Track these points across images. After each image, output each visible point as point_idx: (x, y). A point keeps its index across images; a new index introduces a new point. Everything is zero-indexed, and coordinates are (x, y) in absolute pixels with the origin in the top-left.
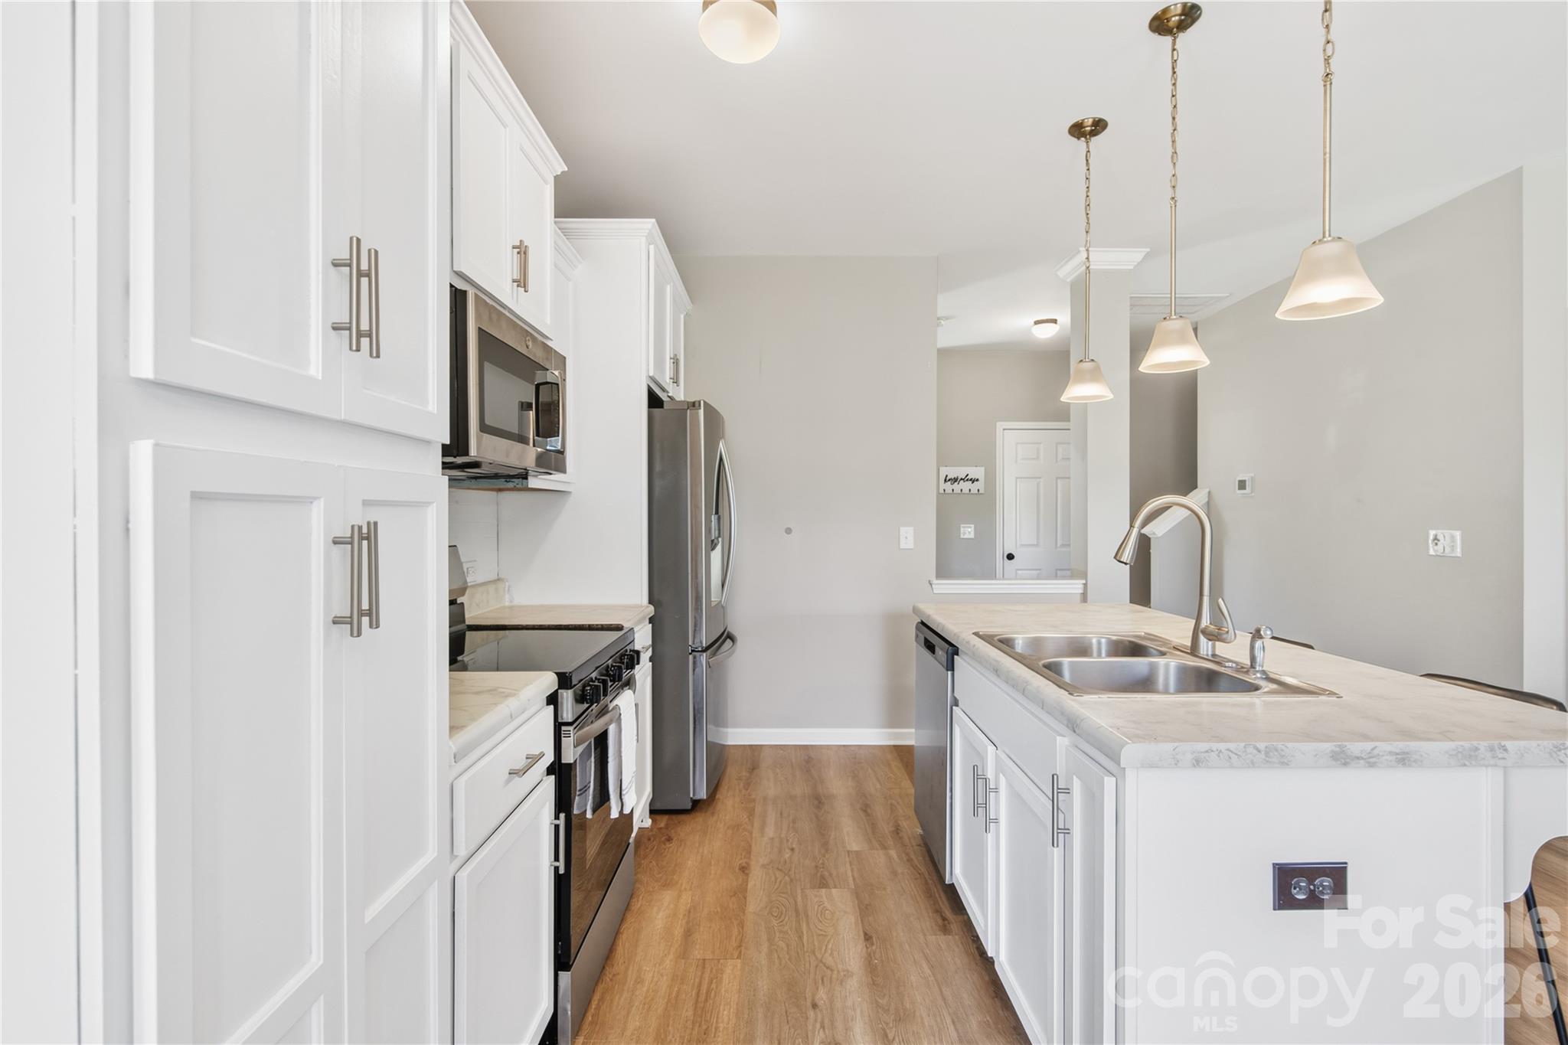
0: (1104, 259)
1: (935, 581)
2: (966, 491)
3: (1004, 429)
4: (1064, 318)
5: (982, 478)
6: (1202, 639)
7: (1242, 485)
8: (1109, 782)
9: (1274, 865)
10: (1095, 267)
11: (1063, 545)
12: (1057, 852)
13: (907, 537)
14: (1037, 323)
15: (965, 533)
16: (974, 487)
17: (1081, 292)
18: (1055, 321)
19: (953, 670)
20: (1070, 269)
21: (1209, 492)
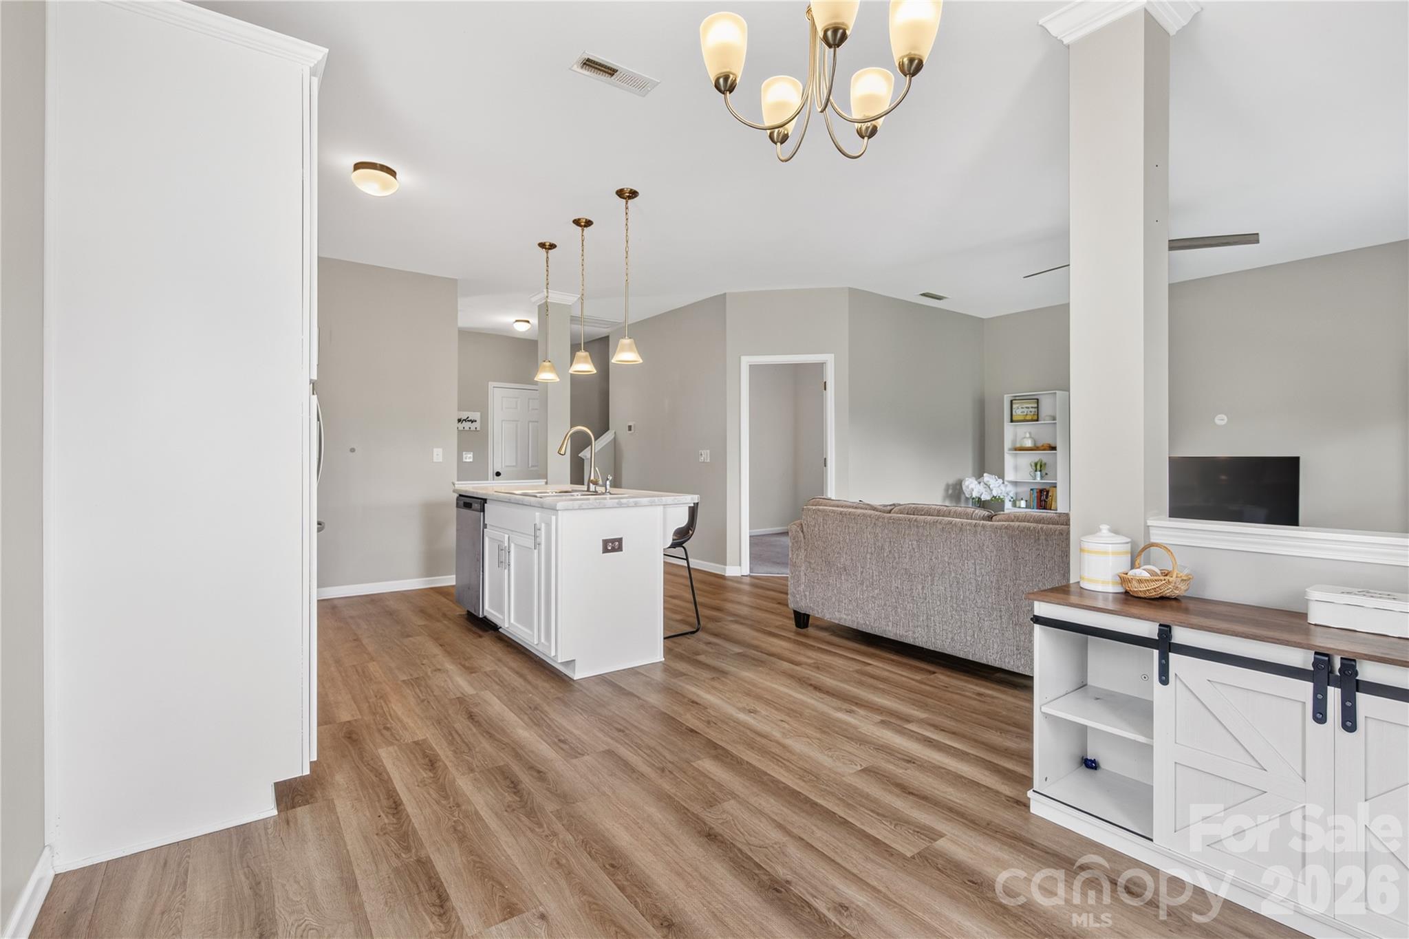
0: (555, 297)
1: (456, 482)
2: (467, 428)
3: (494, 387)
4: (534, 321)
5: (478, 421)
6: (591, 485)
7: (630, 428)
8: (554, 518)
9: (603, 540)
10: (551, 301)
11: (532, 466)
12: (536, 551)
13: (438, 454)
14: (517, 321)
15: (466, 458)
16: (473, 426)
17: (544, 310)
18: (528, 322)
19: (484, 511)
20: (538, 298)
21: (615, 433)
